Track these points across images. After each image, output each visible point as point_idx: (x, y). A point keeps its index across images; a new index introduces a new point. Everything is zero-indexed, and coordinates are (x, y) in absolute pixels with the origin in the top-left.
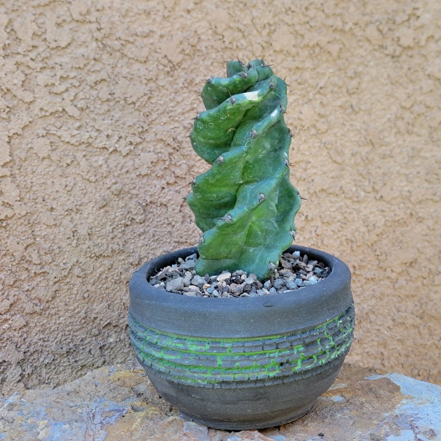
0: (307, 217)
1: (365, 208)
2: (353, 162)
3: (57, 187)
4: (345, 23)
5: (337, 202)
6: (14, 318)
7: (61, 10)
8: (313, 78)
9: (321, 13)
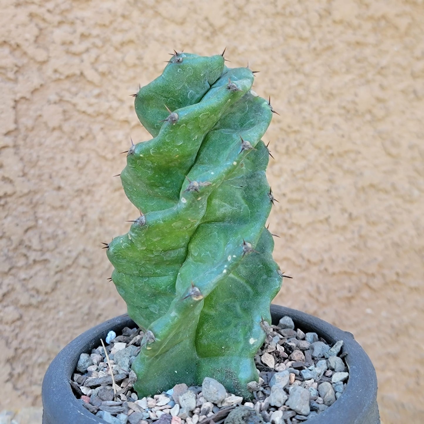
0: (351, 215)
1: (417, 208)
2: (409, 155)
3: (67, 163)
5: (386, 200)
6: (6, 309)
8: (374, 56)
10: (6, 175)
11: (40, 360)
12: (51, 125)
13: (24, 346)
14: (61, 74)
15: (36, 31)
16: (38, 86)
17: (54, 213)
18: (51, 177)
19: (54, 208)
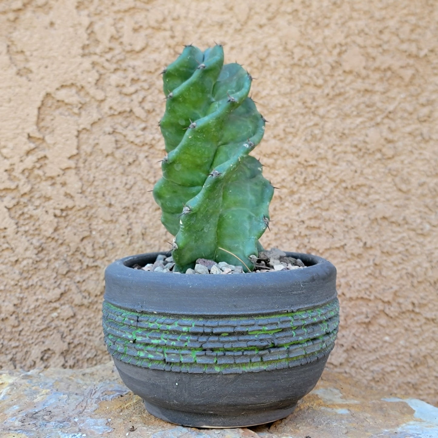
0: (365, 244)
1: (430, 242)
2: (419, 192)
3: (117, 184)
4: (419, 49)
5: (399, 232)
6: (63, 307)
7: (140, 17)
8: (382, 102)
9: (395, 38)
10: (68, 192)
11: (89, 356)
12: (106, 152)
13: (76, 341)
14: (115, 110)
15: (96, 76)
16: (96, 120)
17: (106, 226)
18: (104, 195)
19: (105, 221)
